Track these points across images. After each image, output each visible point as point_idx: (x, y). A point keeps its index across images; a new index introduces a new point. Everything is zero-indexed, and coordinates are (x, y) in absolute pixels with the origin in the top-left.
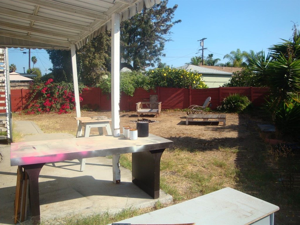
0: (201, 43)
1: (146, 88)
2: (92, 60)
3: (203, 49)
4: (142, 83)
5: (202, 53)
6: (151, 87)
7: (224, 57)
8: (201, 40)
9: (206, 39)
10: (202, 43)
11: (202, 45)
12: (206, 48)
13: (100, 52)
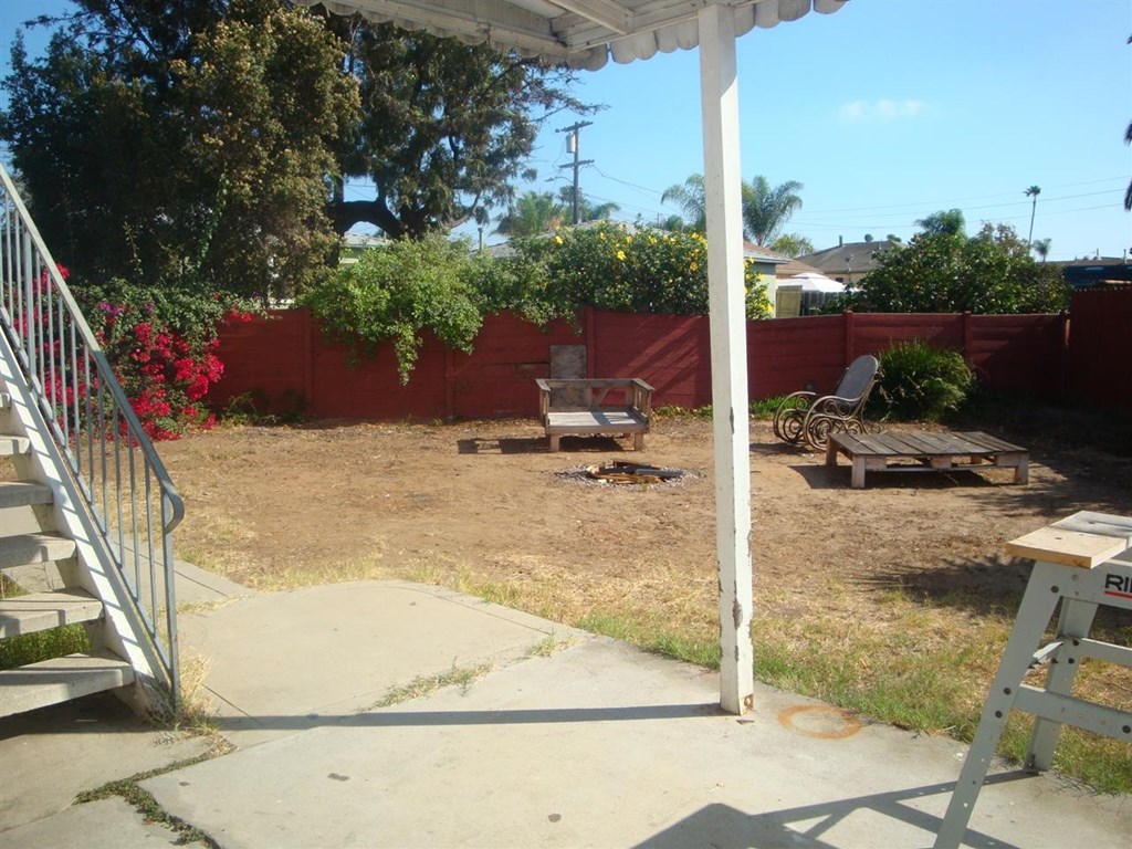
0: (568, 138)
1: (536, 313)
2: (268, 179)
3: (576, 165)
4: (515, 291)
5: (572, 180)
6: (556, 310)
7: (663, 199)
8: (567, 130)
9: (588, 123)
10: (574, 139)
11: (574, 150)
12: (589, 162)
13: (306, 140)
